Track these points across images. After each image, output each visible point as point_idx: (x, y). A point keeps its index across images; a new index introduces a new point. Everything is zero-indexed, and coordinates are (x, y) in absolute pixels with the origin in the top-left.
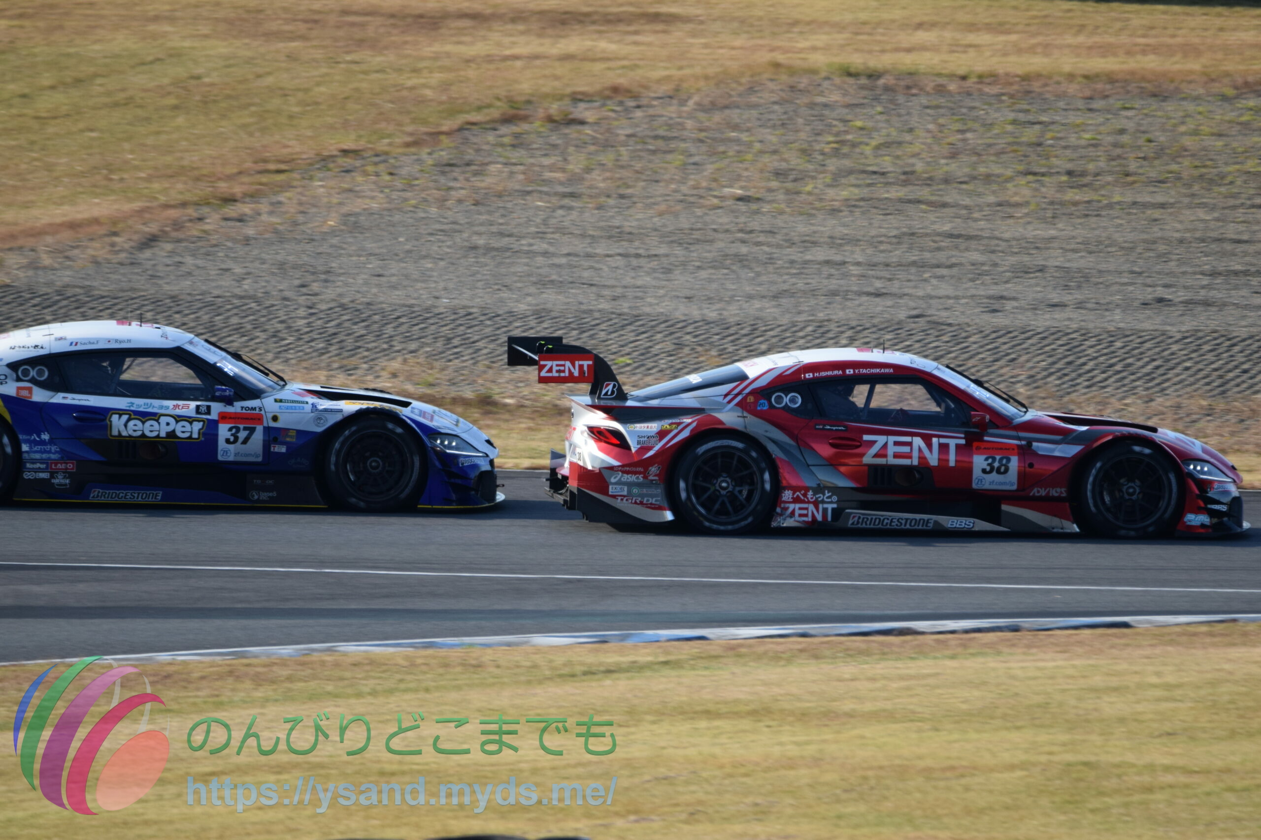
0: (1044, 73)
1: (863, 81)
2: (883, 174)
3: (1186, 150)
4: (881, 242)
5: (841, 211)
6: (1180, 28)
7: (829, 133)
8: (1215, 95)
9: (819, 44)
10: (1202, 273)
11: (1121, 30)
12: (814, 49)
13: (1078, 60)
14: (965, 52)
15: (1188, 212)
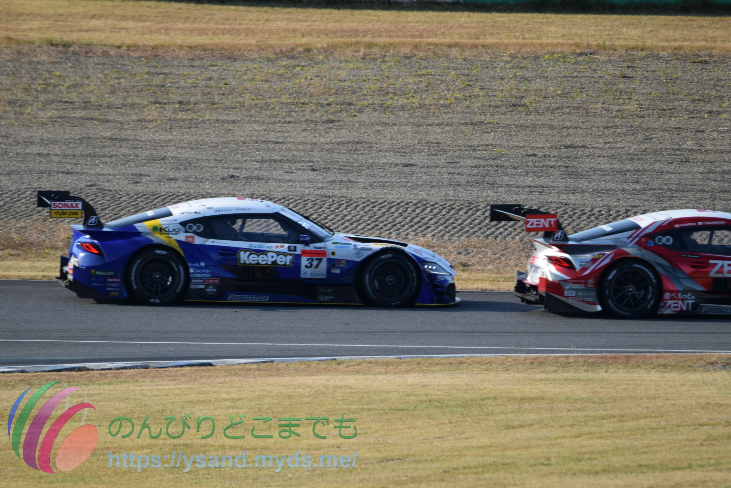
0: (166, 45)
1: (61, 48)
2: (72, 103)
3: (247, 90)
4: (70, 143)
5: (47, 124)
6: (244, 20)
7: (41, 79)
8: (264, 58)
9: (35, 27)
10: (256, 161)
11: (210, 20)
12: (32, 29)
13: (184, 37)
14: (119, 32)
15: (247, 126)
